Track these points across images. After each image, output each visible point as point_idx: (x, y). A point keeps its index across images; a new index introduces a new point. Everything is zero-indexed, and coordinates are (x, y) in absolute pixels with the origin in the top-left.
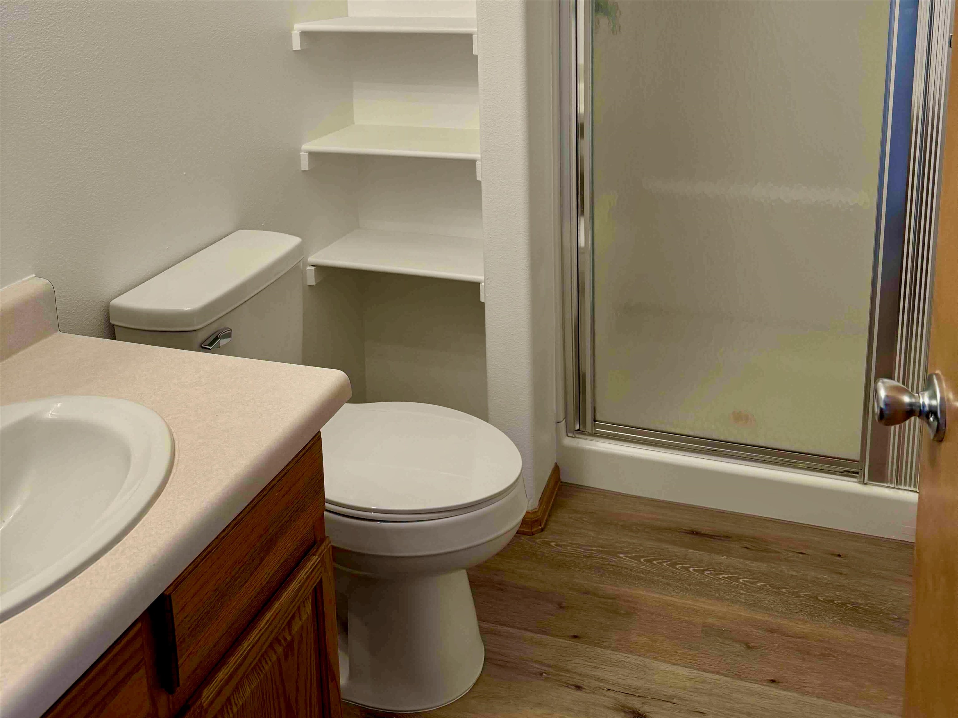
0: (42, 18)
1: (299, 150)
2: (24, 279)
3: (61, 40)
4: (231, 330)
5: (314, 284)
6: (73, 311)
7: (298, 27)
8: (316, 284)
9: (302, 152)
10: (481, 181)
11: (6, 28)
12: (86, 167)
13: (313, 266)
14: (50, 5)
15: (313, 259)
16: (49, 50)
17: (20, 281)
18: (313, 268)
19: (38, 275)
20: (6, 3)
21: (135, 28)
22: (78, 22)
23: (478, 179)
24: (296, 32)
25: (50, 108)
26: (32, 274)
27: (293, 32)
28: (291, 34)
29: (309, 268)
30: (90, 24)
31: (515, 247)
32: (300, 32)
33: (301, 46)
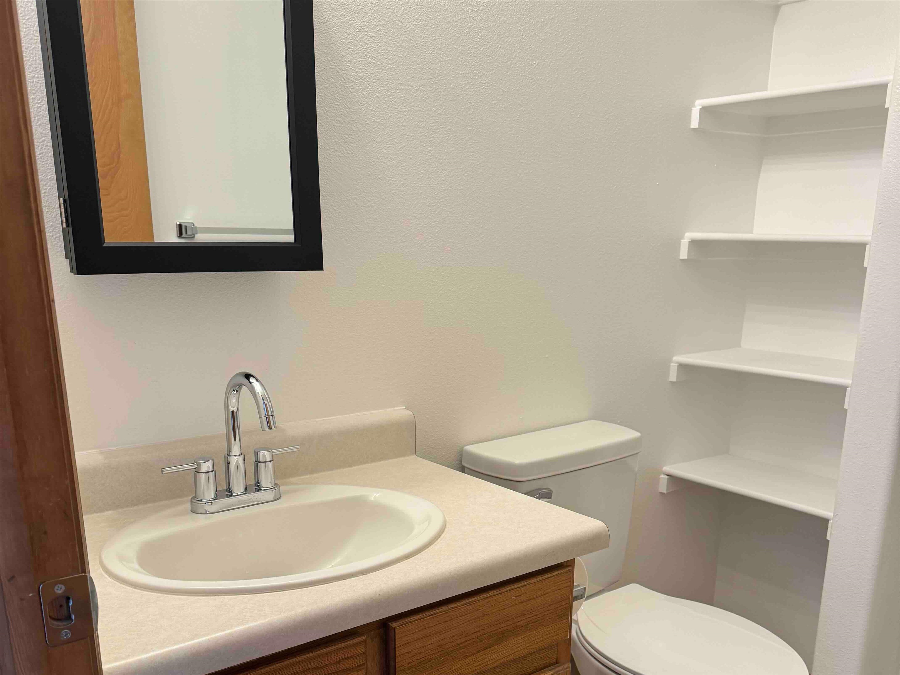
0: (435, 192)
1: (670, 361)
2: (396, 408)
3: (450, 215)
4: (552, 491)
5: (665, 492)
6: (433, 446)
7: (689, 235)
8: (667, 493)
9: (673, 363)
10: (847, 409)
11: (404, 196)
12: (458, 330)
13: (667, 475)
14: (444, 182)
15: (668, 469)
16: (438, 222)
17: (392, 409)
18: (667, 477)
19: (407, 408)
20: (406, 175)
21: (519, 214)
22: (466, 200)
23: (845, 407)
24: (686, 240)
25: (433, 272)
26: (404, 406)
27: (682, 240)
28: (681, 242)
29: (662, 476)
30: (477, 204)
31: (873, 486)
32: (690, 240)
33: (688, 256)
